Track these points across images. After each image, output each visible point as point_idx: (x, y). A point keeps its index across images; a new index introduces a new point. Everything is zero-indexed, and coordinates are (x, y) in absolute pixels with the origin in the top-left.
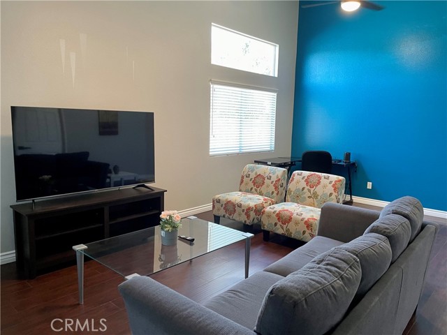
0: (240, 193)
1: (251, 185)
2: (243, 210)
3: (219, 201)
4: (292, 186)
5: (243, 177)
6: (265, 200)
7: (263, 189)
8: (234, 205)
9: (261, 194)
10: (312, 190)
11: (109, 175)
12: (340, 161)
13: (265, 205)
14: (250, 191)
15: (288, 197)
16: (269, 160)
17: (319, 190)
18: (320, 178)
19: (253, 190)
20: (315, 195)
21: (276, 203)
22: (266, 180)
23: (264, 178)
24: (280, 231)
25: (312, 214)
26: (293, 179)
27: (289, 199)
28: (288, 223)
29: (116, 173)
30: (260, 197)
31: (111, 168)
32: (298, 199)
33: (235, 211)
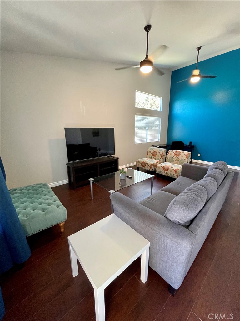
0: (147, 159)
1: (151, 155)
2: (149, 166)
3: (139, 162)
4: (168, 156)
5: (148, 152)
6: (157, 161)
7: (156, 157)
8: (145, 164)
10: (177, 157)
11: (97, 152)
12: (187, 145)
13: (157, 163)
14: (151, 158)
15: (167, 160)
16: (158, 145)
17: (180, 157)
18: (180, 152)
19: (152, 157)
20: (178, 160)
21: (162, 163)
22: (158, 154)
23: (157, 153)
24: (164, 174)
25: (177, 167)
26: (169, 153)
27: (167, 161)
28: (167, 171)
29: (100, 151)
30: (155, 160)
31: (98, 149)
32: (171, 161)
33: (145, 166)
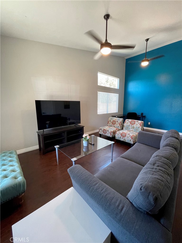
0: (108, 127)
2: (109, 133)
3: (101, 129)
4: (125, 124)
5: (108, 121)
7: (115, 125)
8: (106, 131)
9: (115, 127)
10: (132, 126)
12: (139, 116)
13: (116, 131)
14: (111, 126)
15: (124, 128)
16: (117, 116)
17: (135, 126)
18: (135, 122)
20: (133, 128)
21: (120, 130)
22: (116, 122)
24: (122, 140)
25: (133, 134)
28: (125, 137)
29: (69, 120)
32: (127, 128)
33: (106, 133)
